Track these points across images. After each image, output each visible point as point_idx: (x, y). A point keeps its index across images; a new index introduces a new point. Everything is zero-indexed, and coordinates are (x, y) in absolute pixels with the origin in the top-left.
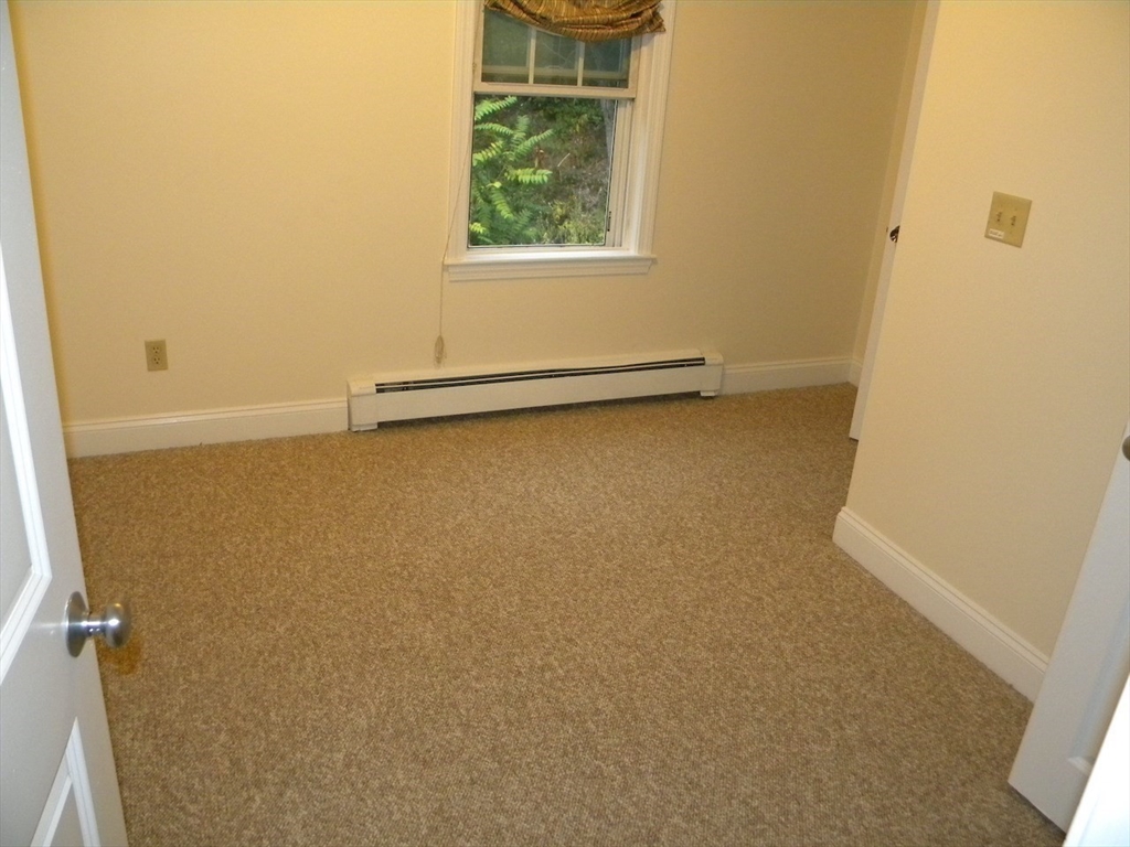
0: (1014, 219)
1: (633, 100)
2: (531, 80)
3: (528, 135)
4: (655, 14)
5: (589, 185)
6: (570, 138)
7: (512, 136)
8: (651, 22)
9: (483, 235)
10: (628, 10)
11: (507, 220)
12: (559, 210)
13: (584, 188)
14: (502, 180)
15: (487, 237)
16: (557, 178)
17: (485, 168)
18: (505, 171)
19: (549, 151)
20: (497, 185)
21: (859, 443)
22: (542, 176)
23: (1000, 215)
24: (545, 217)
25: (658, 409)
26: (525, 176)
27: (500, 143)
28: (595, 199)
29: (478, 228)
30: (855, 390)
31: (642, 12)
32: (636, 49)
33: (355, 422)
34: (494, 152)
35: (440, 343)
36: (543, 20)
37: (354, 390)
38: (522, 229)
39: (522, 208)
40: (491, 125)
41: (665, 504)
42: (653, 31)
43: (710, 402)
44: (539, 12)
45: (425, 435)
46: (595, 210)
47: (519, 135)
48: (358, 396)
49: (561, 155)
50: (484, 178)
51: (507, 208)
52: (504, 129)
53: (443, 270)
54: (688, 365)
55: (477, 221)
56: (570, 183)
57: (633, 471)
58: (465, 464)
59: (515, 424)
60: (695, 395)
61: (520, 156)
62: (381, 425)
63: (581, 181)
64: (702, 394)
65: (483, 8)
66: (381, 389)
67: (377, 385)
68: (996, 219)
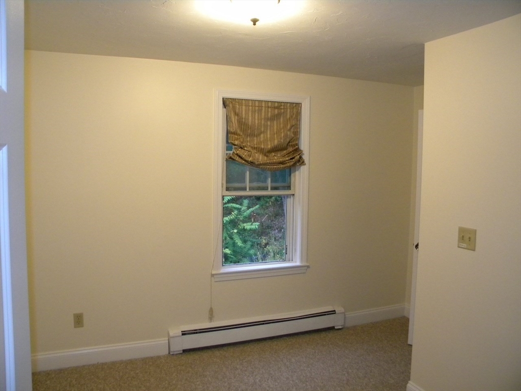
0: (470, 238)
1: (294, 195)
2: (248, 189)
3: (249, 208)
4: (301, 157)
5: (277, 229)
6: (267, 208)
7: (241, 209)
8: (299, 161)
9: (230, 254)
10: (288, 157)
11: (240, 247)
12: (264, 241)
13: (275, 230)
14: (238, 229)
15: (232, 255)
16: (263, 226)
17: (229, 224)
18: (239, 224)
19: (258, 214)
20: (235, 231)
21: (413, 347)
22: (255, 226)
23: (463, 237)
24: (258, 244)
25: (316, 337)
26: (248, 226)
27: (236, 212)
28: (280, 235)
29: (227, 251)
30: (408, 320)
31: (294, 157)
32: (293, 173)
33: (172, 350)
34: (233, 216)
35: (211, 311)
36: (252, 163)
37: (171, 334)
38: (248, 251)
39: (247, 241)
40: (231, 204)
41: (322, 385)
42: (301, 165)
43: (340, 331)
44: (250, 160)
45: (205, 355)
46: (281, 240)
47: (244, 208)
48: (173, 337)
49: (263, 215)
50: (229, 228)
51: (240, 242)
52: (237, 206)
53: (211, 277)
54: (328, 314)
55: (227, 248)
56: (268, 228)
57: (305, 368)
58: (224, 369)
59: (247, 348)
60: (332, 328)
61: (245, 217)
62: (185, 351)
63: (273, 227)
64: (336, 328)
65: (225, 159)
66: (184, 334)
67: (182, 332)
68: (462, 239)
